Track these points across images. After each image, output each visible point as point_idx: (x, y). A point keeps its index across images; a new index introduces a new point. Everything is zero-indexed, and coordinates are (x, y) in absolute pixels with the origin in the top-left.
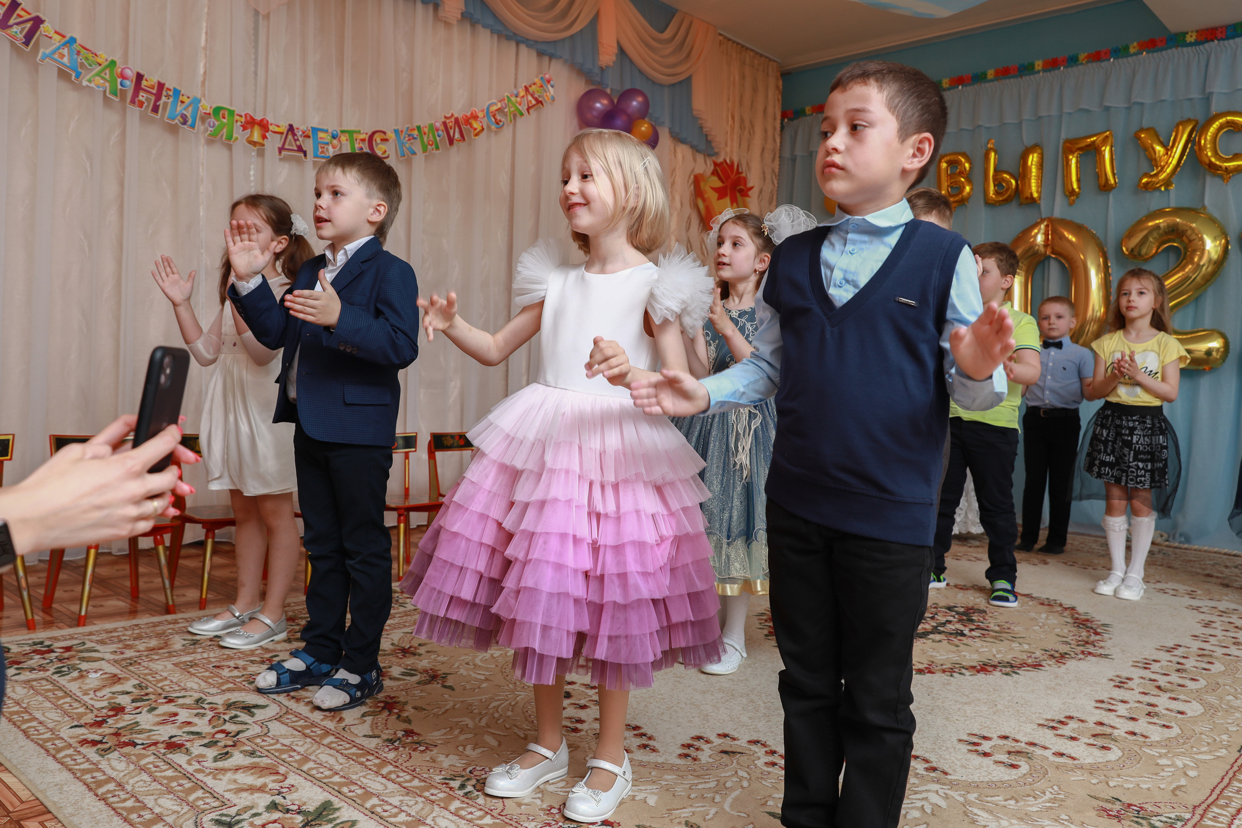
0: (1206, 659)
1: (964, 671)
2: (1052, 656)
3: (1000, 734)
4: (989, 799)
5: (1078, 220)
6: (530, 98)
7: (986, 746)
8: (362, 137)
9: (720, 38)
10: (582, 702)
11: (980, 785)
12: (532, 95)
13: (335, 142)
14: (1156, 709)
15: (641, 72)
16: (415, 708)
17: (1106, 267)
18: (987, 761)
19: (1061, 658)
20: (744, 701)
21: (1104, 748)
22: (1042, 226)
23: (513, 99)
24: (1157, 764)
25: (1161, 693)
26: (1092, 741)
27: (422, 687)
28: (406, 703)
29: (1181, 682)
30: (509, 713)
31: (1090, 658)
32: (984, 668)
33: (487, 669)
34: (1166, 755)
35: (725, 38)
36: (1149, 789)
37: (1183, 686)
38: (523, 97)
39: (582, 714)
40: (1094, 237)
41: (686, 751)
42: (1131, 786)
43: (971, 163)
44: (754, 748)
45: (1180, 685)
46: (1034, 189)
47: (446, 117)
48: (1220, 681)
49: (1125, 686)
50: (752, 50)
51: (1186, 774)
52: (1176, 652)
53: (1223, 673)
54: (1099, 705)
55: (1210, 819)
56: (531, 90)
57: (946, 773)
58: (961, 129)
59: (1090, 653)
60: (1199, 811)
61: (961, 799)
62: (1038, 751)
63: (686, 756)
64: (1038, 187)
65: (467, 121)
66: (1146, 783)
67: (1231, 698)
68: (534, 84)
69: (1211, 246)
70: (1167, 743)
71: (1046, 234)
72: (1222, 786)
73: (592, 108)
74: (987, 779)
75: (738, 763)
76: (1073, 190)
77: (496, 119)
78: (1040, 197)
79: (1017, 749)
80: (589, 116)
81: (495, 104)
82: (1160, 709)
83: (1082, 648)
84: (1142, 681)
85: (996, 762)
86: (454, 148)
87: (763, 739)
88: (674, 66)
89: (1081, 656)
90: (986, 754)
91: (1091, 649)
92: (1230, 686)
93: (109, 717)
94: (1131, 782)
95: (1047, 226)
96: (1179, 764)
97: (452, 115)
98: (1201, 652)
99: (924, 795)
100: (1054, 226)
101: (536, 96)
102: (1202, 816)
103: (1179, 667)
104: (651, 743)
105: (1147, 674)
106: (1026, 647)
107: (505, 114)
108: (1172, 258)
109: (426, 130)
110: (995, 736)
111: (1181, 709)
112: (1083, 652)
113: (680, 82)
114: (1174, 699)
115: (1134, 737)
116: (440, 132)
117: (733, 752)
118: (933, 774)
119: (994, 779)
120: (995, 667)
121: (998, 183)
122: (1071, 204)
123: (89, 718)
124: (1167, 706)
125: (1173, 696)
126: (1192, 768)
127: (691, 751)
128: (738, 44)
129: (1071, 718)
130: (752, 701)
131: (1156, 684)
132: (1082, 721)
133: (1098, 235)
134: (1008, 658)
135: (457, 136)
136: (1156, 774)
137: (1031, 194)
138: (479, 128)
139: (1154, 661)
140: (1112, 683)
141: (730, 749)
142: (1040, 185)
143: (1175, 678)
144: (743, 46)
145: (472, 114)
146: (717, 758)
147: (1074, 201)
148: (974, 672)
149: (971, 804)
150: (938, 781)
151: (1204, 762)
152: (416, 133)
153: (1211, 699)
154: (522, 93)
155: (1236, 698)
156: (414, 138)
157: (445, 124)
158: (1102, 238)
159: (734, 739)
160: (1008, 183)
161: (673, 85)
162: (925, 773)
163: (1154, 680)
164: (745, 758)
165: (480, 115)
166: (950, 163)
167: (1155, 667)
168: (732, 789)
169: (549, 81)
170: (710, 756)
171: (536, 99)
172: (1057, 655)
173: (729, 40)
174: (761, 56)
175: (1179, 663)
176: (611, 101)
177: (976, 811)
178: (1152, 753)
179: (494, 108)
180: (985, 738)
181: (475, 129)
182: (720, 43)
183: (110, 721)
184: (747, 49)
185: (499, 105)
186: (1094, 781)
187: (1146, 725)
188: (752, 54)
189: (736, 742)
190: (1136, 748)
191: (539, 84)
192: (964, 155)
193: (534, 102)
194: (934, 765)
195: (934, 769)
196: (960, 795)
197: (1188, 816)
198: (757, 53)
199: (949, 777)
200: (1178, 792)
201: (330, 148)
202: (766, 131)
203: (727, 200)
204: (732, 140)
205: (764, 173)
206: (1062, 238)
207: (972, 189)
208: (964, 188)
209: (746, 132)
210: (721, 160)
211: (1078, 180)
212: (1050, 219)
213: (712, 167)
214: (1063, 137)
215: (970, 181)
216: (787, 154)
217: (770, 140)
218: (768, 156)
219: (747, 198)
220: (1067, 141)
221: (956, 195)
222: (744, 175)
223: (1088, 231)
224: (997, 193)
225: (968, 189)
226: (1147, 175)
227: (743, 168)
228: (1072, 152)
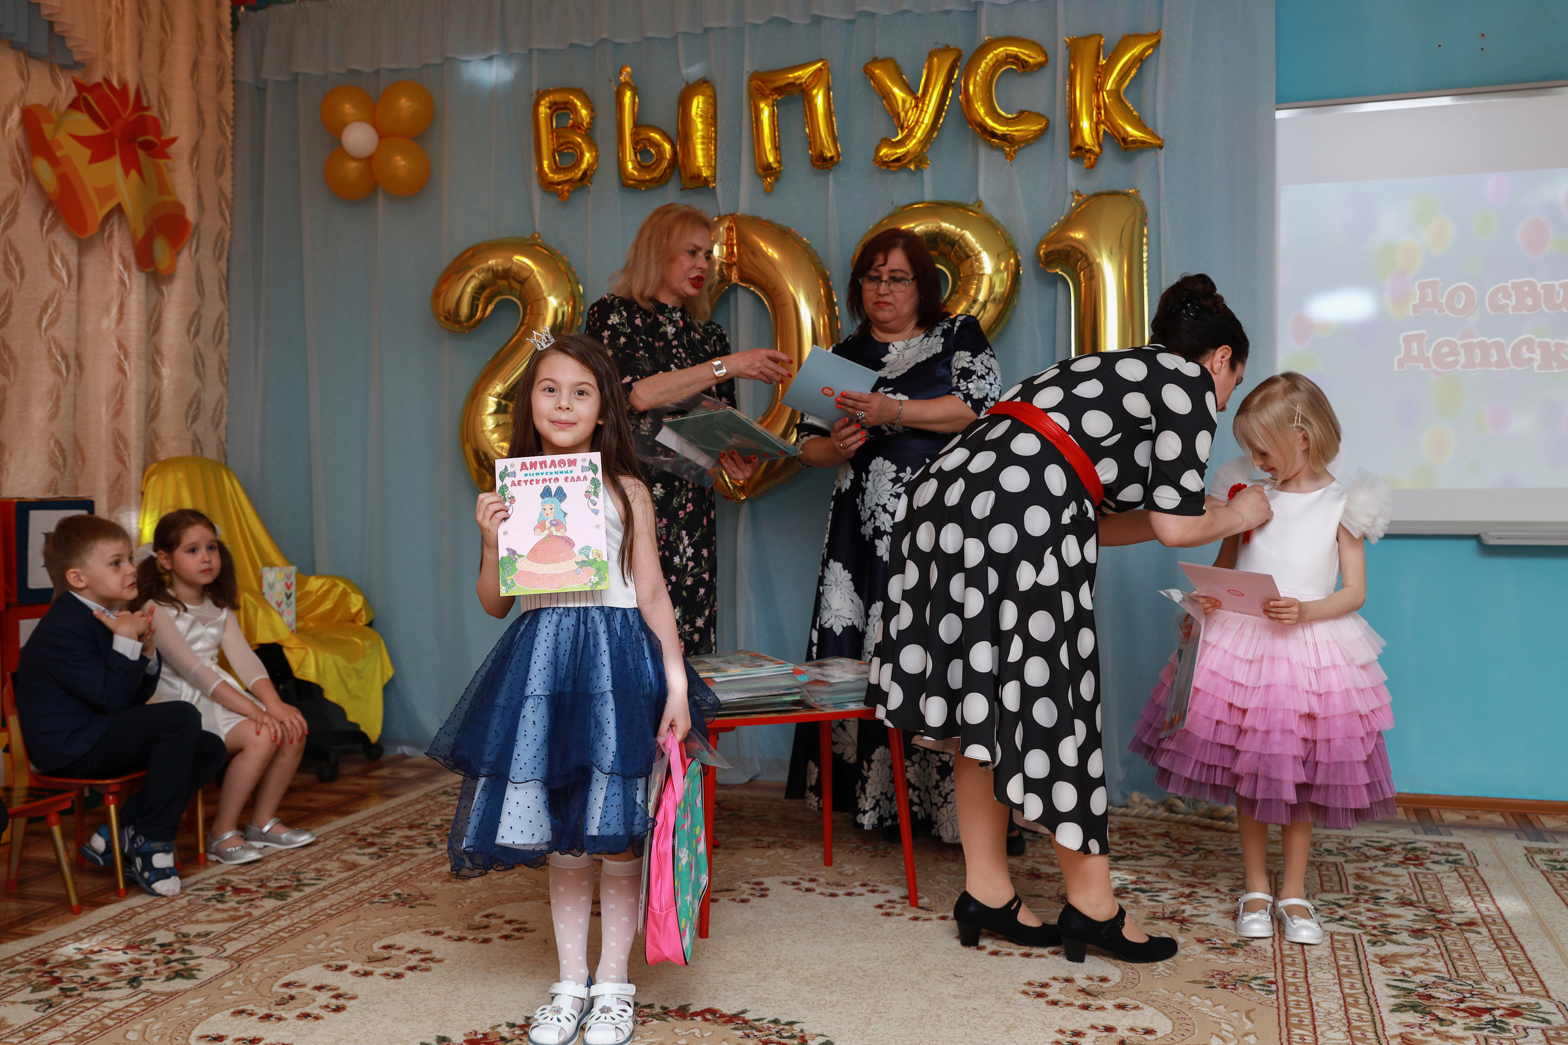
5: (780, 220)
17: (829, 303)
22: (722, 230)
40: (805, 248)
43: (592, 110)
46: (701, 160)
58: (572, 45)
64: (708, 157)
69: (993, 271)
71: (729, 244)
76: (767, 163)
78: (712, 177)
95: (730, 230)
100: (742, 229)
121: (642, 146)
122: (767, 190)
137: (698, 170)
142: (711, 155)
147: (771, 184)
158: (820, 253)
160: (658, 146)
166: (554, 107)
192: (578, 93)
202: (199, 27)
203: (115, 165)
204: (121, 39)
205: (200, 112)
206: (756, 252)
207: (596, 158)
208: (582, 155)
209: (154, 26)
210: (97, 77)
211: (777, 148)
212: (733, 216)
213: (73, 93)
214: (749, 67)
215: (593, 144)
216: (247, 77)
217: (210, 47)
218: (208, 79)
219: (162, 162)
220: (755, 76)
221: (570, 169)
222: (153, 112)
223: (796, 239)
224: (641, 166)
225: (587, 155)
226: (886, 142)
227: (152, 97)
228: (764, 96)
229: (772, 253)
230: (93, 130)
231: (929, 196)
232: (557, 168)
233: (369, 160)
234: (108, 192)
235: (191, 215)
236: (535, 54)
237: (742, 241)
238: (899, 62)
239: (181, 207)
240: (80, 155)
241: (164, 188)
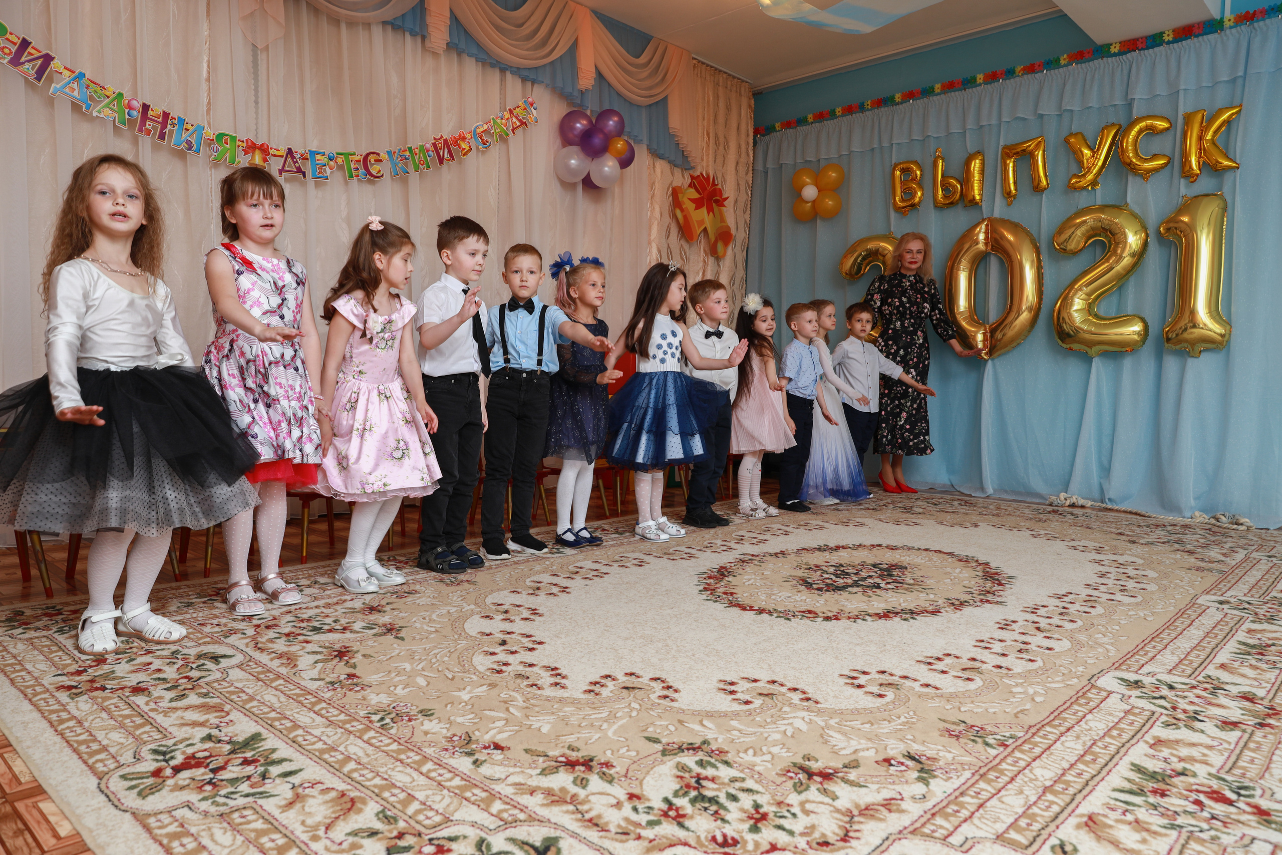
0: (1090, 604)
1: (867, 617)
2: (953, 604)
3: (879, 669)
4: (848, 723)
5: (1015, 220)
6: (515, 120)
7: (862, 680)
8: (357, 158)
9: (694, 61)
10: (514, 649)
11: (845, 712)
12: (516, 117)
13: (332, 163)
14: (1028, 646)
15: (619, 94)
16: (364, 656)
17: (1039, 261)
18: (860, 692)
19: (959, 605)
20: (660, 645)
21: (968, 679)
22: (983, 226)
23: (499, 121)
24: (1011, 692)
25: (1038, 633)
26: (960, 674)
27: (375, 639)
28: (357, 652)
29: (1060, 623)
30: (446, 659)
31: (986, 605)
32: (886, 615)
33: (439, 623)
34: (1021, 684)
35: (699, 61)
36: (994, 713)
37: (1060, 627)
38: (508, 119)
39: (510, 659)
40: (1028, 234)
41: (592, 688)
42: (980, 710)
43: (921, 171)
44: (653, 684)
45: (1058, 626)
46: (976, 192)
47: (435, 139)
48: (1095, 622)
49: (1009, 627)
50: (725, 73)
51: (1033, 700)
52: (1066, 599)
53: (1101, 615)
54: (978, 644)
55: (1040, 737)
56: (515, 112)
57: (817, 702)
58: (913, 140)
59: (988, 601)
60: (1033, 730)
61: (823, 724)
62: (908, 683)
63: (590, 691)
64: (979, 190)
65: (456, 142)
66: (994, 707)
67: (1100, 635)
68: (518, 107)
69: (1133, 240)
70: (1026, 676)
71: (986, 233)
72: (1061, 709)
73: (573, 128)
74: (852, 707)
75: (634, 697)
76: (1010, 191)
77: (482, 140)
78: (981, 200)
79: (890, 682)
80: (570, 135)
81: (482, 126)
82: (1032, 647)
83: (982, 597)
84: (1026, 623)
85: (866, 693)
86: (445, 166)
87: (663, 677)
88: (650, 88)
89: (979, 604)
90: (860, 686)
91: (990, 597)
92: (1103, 626)
93: (91, 667)
94: (982, 707)
95: (987, 225)
96: (1031, 691)
97: (442, 137)
98: (1088, 598)
99: (790, 721)
100: (994, 226)
101: (520, 118)
102: (1034, 734)
103: (1064, 611)
104: (563, 681)
105: (1034, 617)
106: (932, 596)
107: (492, 135)
108: (1098, 251)
109: (417, 151)
110: (873, 671)
111: (1050, 646)
112: (981, 601)
113: (657, 103)
114: (1048, 638)
115: (999, 670)
116: (430, 153)
117: (633, 688)
118: (806, 704)
119: (859, 707)
120: (897, 613)
121: (946, 187)
122: (1009, 205)
123: (74, 668)
124: (1039, 644)
125: (1048, 635)
126: (1041, 695)
127: (597, 688)
128: (712, 67)
129: (949, 655)
130: (667, 645)
131: (1037, 625)
132: (957, 657)
133: (1033, 233)
134: (911, 606)
135: (446, 155)
136: (1006, 700)
137: (974, 196)
138: (468, 148)
139: (1043, 606)
140: (998, 626)
141: (632, 686)
142: (982, 189)
143: (1056, 620)
144: (716, 69)
145: (460, 135)
146: (617, 693)
147: (1012, 202)
148: (877, 618)
149: (829, 727)
150: (808, 709)
151: (1054, 689)
152: (407, 153)
153: (1082, 637)
154: (507, 115)
155: (1104, 636)
156: (406, 158)
157: (434, 145)
158: (1035, 235)
159: (638, 677)
160: (954, 187)
161: (650, 105)
162: (799, 702)
163: (1037, 623)
164: (642, 692)
165: (468, 136)
166: (903, 171)
167: (1042, 611)
168: (621, 718)
169: (532, 105)
170: (611, 692)
171: (520, 121)
172: (957, 603)
173: (703, 63)
174: (734, 77)
175: (1064, 608)
176: (590, 122)
177: (831, 733)
178: (1009, 682)
179: (481, 129)
180: (864, 673)
181: (464, 149)
182: (694, 67)
183: (90, 670)
184: (720, 71)
185: (485, 127)
186: (948, 707)
187: (1013, 659)
188: (725, 76)
189: (640, 680)
190: (997, 679)
191: (522, 107)
192: (916, 163)
193: (518, 124)
194: (810, 696)
195: (808, 699)
196: (823, 721)
197: (1021, 734)
198: (730, 75)
199: (819, 706)
200: (1020, 715)
201: (327, 169)
202: (739, 146)
203: (704, 210)
204: (708, 155)
205: (738, 185)
206: (1003, 237)
207: (922, 194)
208: (916, 193)
209: (721, 148)
210: (697, 173)
211: (1015, 183)
212: (989, 219)
213: (690, 181)
214: (1002, 143)
215: (921, 187)
216: (760, 167)
217: (744, 155)
218: (742, 170)
219: (722, 208)
220: (1005, 147)
221: (909, 200)
222: (720, 186)
223: (1024, 230)
224: (945, 197)
225: (919, 194)
226: (1075, 176)
227: (719, 180)
228: (1010, 157)
229: (1011, 237)
230: (696, 196)
231: (1099, 202)
232: (903, 200)
233: (814, 202)
234: (701, 222)
235: (733, 231)
236: (894, 146)
237: (994, 231)
238: (1085, 134)
239: (729, 228)
240: (691, 206)
241: (723, 220)
